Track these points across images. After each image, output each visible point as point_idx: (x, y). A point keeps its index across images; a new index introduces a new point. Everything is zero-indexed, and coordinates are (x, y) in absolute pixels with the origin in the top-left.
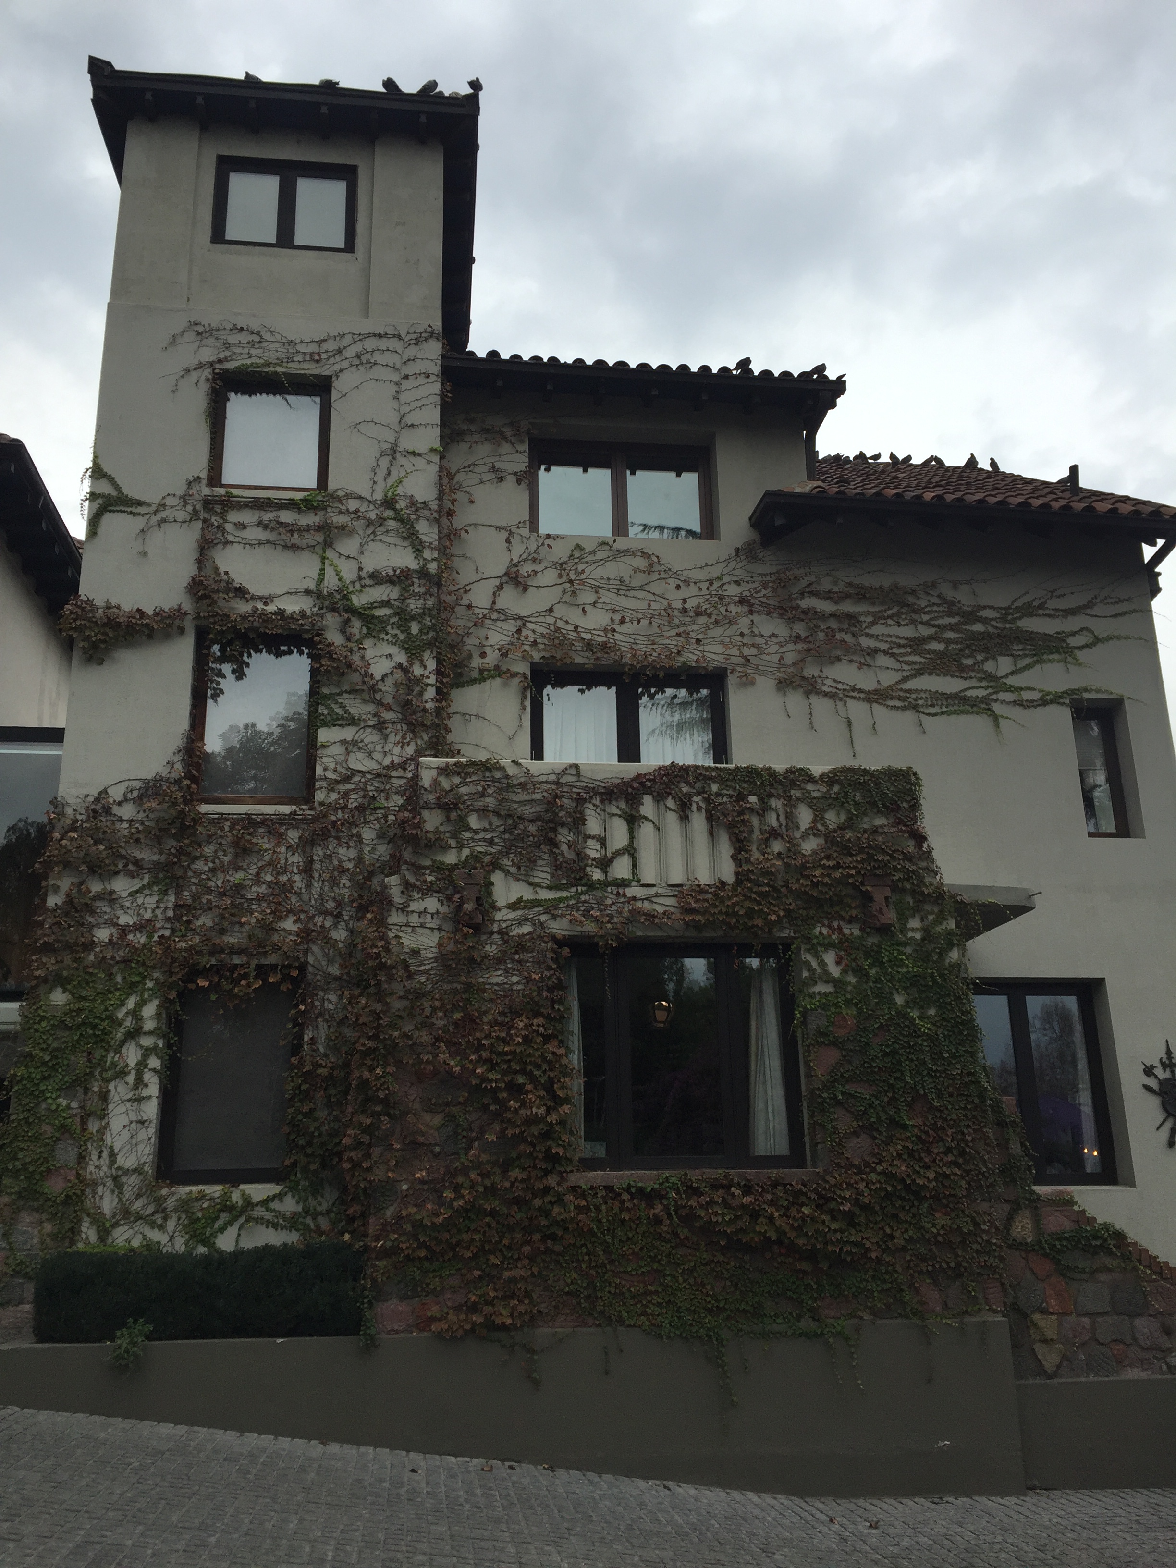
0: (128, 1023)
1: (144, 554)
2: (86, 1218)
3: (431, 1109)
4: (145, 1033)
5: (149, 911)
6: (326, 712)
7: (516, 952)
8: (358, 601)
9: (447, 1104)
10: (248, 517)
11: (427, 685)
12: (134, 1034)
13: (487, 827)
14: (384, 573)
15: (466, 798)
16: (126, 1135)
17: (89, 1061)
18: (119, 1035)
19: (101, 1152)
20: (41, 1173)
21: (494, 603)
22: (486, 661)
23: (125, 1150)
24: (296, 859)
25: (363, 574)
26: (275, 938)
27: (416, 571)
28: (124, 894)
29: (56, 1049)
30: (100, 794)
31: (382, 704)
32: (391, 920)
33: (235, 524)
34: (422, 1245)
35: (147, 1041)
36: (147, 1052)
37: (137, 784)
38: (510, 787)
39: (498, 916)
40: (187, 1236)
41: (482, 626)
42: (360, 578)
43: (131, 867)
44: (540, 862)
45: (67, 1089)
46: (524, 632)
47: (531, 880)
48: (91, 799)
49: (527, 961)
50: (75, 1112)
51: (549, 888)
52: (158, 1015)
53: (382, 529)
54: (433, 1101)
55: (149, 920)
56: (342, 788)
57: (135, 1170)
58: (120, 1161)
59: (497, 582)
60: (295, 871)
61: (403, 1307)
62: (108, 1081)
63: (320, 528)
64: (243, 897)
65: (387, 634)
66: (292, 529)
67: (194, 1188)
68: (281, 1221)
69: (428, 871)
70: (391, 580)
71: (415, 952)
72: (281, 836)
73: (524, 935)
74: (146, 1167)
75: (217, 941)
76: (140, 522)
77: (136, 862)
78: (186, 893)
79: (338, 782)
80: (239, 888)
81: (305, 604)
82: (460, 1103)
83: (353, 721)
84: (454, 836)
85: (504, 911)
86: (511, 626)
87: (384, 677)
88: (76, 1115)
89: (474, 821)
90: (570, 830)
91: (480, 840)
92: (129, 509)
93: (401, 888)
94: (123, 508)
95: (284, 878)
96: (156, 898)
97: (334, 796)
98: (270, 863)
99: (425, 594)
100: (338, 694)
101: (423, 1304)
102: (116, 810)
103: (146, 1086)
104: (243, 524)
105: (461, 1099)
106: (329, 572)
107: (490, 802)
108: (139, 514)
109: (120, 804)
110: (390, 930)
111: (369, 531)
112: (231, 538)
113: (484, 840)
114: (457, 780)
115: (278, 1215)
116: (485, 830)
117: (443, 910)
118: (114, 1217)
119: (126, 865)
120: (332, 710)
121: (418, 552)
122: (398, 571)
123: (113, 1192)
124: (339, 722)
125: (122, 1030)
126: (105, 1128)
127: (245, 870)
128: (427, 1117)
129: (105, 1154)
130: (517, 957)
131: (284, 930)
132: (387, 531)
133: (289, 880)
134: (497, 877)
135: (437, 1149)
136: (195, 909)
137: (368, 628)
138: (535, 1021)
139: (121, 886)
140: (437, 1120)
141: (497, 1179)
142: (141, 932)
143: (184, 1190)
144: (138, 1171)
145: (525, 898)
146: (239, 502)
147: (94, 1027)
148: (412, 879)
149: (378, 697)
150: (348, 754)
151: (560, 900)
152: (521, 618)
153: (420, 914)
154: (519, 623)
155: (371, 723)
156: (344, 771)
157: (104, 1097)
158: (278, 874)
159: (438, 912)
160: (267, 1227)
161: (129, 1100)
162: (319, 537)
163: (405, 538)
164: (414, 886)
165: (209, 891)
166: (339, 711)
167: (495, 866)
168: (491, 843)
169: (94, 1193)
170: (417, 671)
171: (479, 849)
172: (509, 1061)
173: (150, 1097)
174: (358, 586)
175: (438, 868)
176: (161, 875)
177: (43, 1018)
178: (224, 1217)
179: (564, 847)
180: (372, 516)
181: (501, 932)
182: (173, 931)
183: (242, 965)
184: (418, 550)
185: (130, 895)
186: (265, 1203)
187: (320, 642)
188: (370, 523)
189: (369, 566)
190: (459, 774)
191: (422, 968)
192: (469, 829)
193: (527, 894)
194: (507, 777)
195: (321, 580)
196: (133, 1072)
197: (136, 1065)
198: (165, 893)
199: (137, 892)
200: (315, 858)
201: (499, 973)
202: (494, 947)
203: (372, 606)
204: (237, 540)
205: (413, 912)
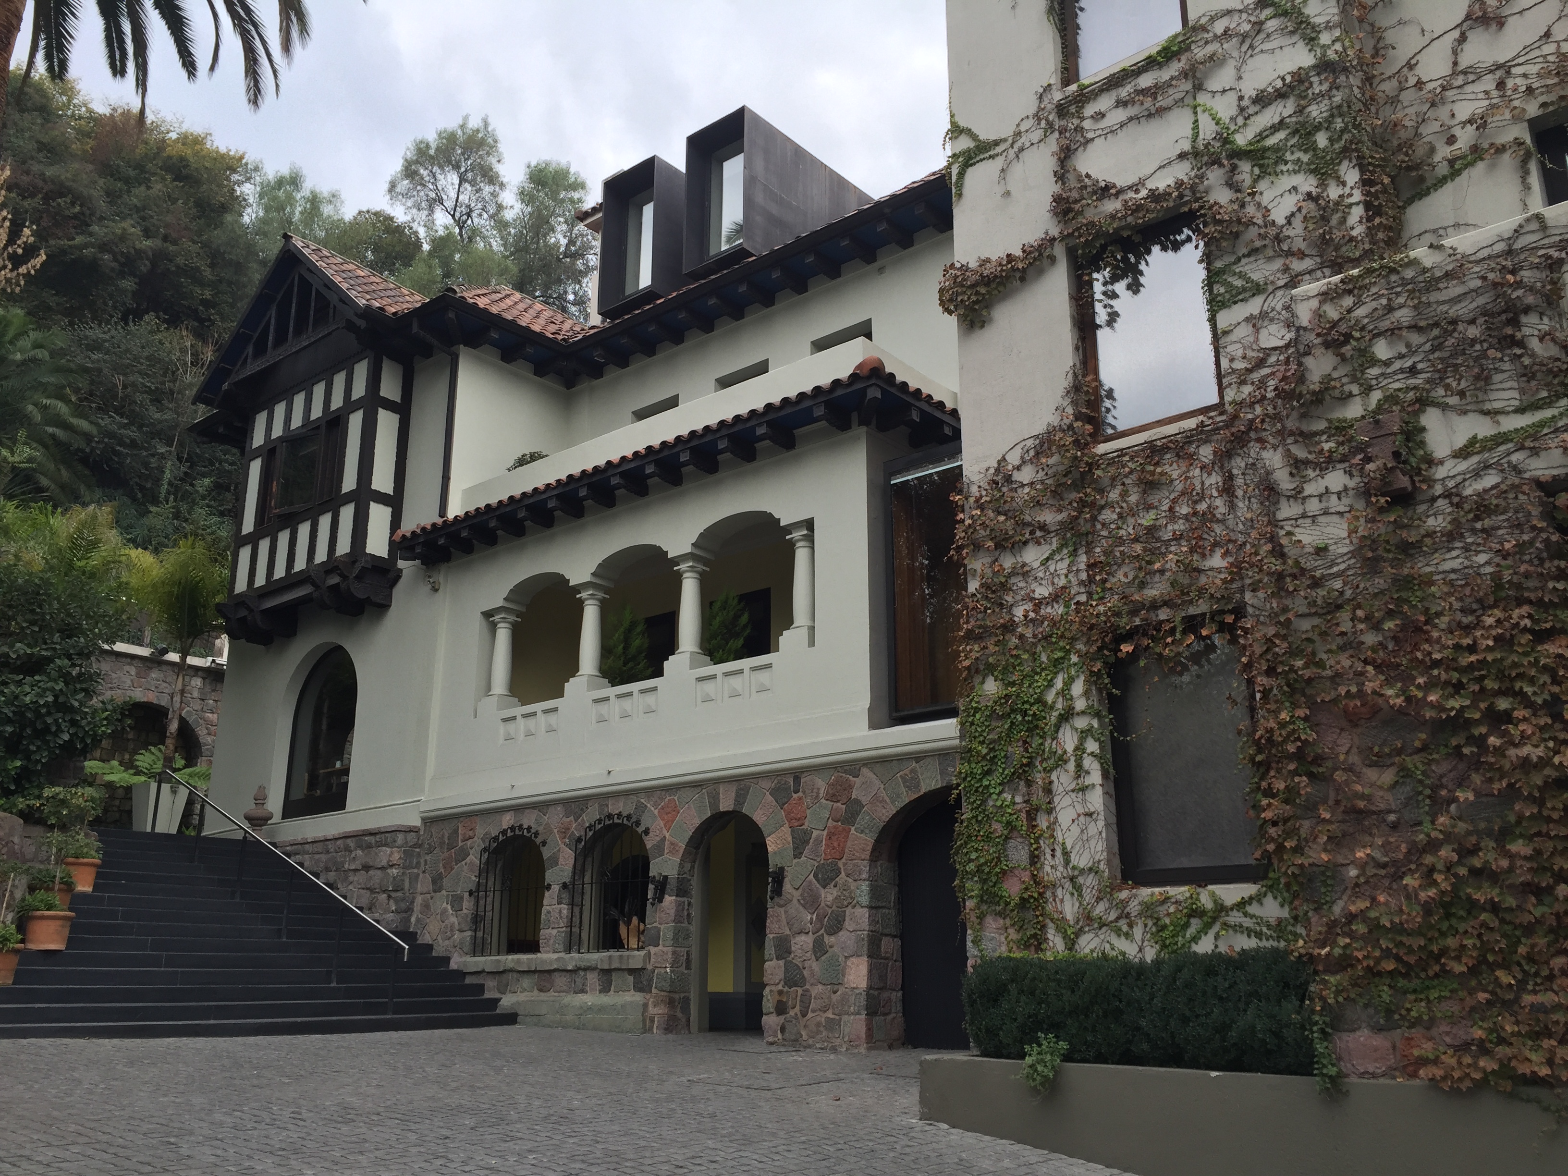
0: (1059, 705)
1: (1008, 194)
2: (1051, 925)
3: (1378, 762)
4: (1078, 714)
5: (1063, 577)
6: (1222, 290)
7: (1477, 518)
8: (1241, 140)
9: (1399, 752)
10: (1104, 103)
11: (1350, 206)
12: (1067, 715)
13: (1404, 350)
14: (1270, 90)
15: (1366, 321)
16: (1075, 830)
17: (1026, 750)
18: (1053, 718)
19: (1053, 850)
20: (997, 874)
21: (1455, 64)
22: (1456, 146)
23: (1077, 848)
24: (1215, 479)
25: (1245, 103)
26: (1203, 580)
27: (1314, 67)
28: (1036, 565)
29: (993, 741)
30: (999, 462)
31: (1293, 254)
32: (1281, 515)
33: (1092, 117)
34: (1387, 954)
35: (1081, 723)
36: (1085, 734)
37: (1030, 443)
38: (1433, 284)
39: (1441, 472)
40: (1158, 947)
41: (1443, 101)
42: (1242, 109)
43: (1038, 534)
44: (1497, 378)
45: (1008, 782)
46: (1510, 83)
47: (1488, 406)
48: (992, 471)
49: (1499, 528)
50: (1018, 807)
51: (1521, 410)
52: (1086, 694)
53: (1262, 36)
54: (1376, 749)
55: (1064, 588)
56: (1256, 376)
57: (1090, 869)
58: (1074, 860)
59: (1456, 34)
60: (1215, 494)
61: (1379, 1041)
62: (1051, 771)
63: (1185, 74)
64: (1158, 540)
65: (1286, 163)
66: (1153, 92)
67: (1157, 890)
68: (1265, 930)
69: (1324, 437)
70: (1280, 95)
71: (1321, 551)
72: (1191, 457)
73: (1485, 491)
74: (1102, 866)
75: (1137, 597)
76: (999, 162)
77: (1043, 527)
78: (1098, 550)
79: (1249, 371)
80: (1151, 530)
81: (1183, 171)
82: (1419, 751)
83: (1257, 289)
84: (1354, 379)
85: (1450, 464)
86: (1488, 83)
87: (1289, 220)
88: (1020, 811)
89: (1382, 350)
90: (1541, 314)
91: (1395, 373)
92: (987, 155)
93: (1287, 470)
94: (982, 157)
95: (1202, 507)
96: (1067, 562)
97: (1247, 389)
98: (1183, 493)
99: (1331, 89)
100: (1234, 263)
101: (1408, 1039)
102: (1017, 476)
103: (1088, 773)
104: (1100, 113)
105: (1417, 744)
106: (1205, 121)
107: (1404, 316)
108: (997, 155)
109: (1018, 468)
110: (1282, 528)
111: (1245, 47)
112: (1090, 135)
113: (1402, 370)
114: (1348, 301)
115: (1260, 920)
116: (1401, 356)
117: (1351, 484)
118: (1077, 922)
119: (1032, 533)
120: (1230, 285)
121: (1311, 41)
122: (1288, 79)
123: (1072, 894)
124: (1240, 297)
125: (1056, 714)
126: (1054, 823)
127: (1156, 508)
128: (1372, 774)
129: (1058, 853)
130: (1479, 525)
131: (1211, 569)
132: (1268, 36)
133: (1209, 507)
134: (1431, 419)
135: (1392, 817)
136: (1109, 564)
137: (1261, 166)
138: (1516, 613)
139: (1032, 556)
140: (1388, 777)
141: (1491, 856)
142: (1057, 602)
143: (1145, 892)
144: (1093, 870)
145: (1480, 437)
146: (1094, 90)
147: (1025, 714)
148: (1300, 453)
149: (1285, 248)
150: (1257, 331)
151: (1542, 424)
152: (1499, 67)
153: (1320, 496)
154: (1499, 73)
155: (1281, 283)
156: (1255, 354)
157: (1048, 790)
158: (1196, 502)
159: (1346, 489)
160: (1249, 936)
161: (1073, 791)
162: (1187, 86)
163: (1292, 33)
164: (1306, 463)
165: (1120, 541)
166: (1238, 283)
167: (1423, 402)
168: (1413, 371)
169: (1055, 896)
170: (1334, 192)
171: (1397, 385)
172: (1482, 678)
173: (1093, 785)
174: (1240, 121)
175: (1340, 429)
176: (1069, 535)
177: (977, 710)
178: (1195, 924)
179: (1534, 344)
180: (1246, 27)
181: (1447, 495)
182: (1090, 595)
183: (1168, 620)
184: (1312, 39)
185: (1042, 564)
186: (1241, 905)
187: (1201, 207)
188: (1244, 37)
189: (1249, 89)
190: (1350, 292)
191: (1335, 569)
192: (1374, 362)
193: (1484, 428)
194: (1425, 270)
195: (1196, 136)
196: (1073, 759)
197: (1074, 751)
198: (1074, 553)
199: (1047, 559)
200: (1235, 472)
201: (1454, 553)
202: (1440, 518)
203: (1261, 136)
204: (1098, 133)
205: (1310, 496)
